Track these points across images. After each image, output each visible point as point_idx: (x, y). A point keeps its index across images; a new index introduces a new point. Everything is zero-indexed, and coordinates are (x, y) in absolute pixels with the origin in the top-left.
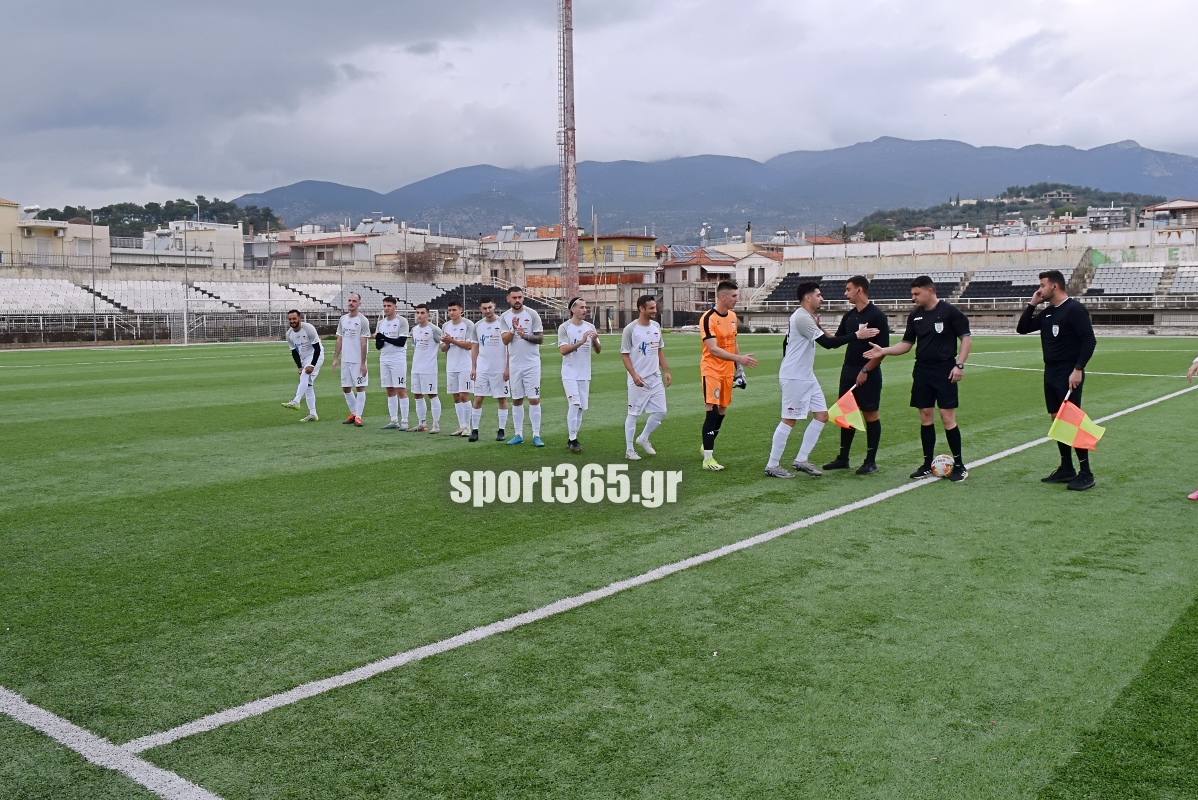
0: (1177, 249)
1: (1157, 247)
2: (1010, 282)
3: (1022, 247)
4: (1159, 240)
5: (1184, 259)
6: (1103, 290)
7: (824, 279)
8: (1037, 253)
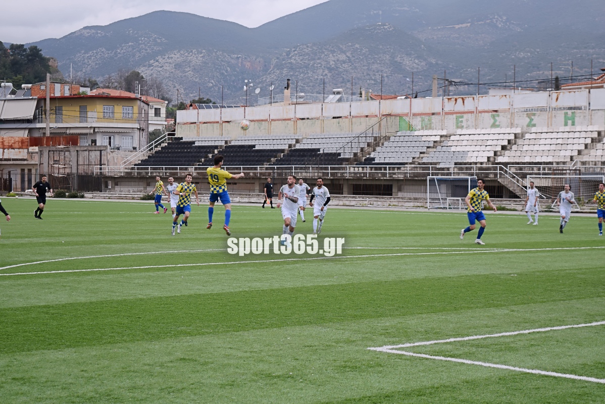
0: (462, 117)
1: (447, 113)
2: (319, 150)
3: (347, 113)
4: (449, 106)
5: (468, 127)
6: (373, 159)
7: (196, 144)
8: (359, 119)
